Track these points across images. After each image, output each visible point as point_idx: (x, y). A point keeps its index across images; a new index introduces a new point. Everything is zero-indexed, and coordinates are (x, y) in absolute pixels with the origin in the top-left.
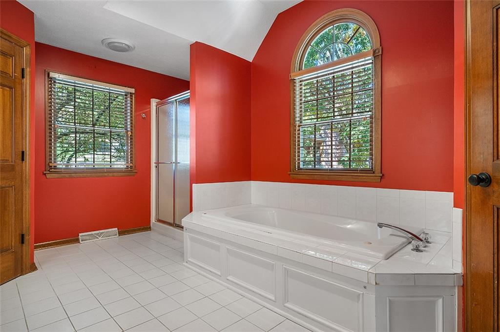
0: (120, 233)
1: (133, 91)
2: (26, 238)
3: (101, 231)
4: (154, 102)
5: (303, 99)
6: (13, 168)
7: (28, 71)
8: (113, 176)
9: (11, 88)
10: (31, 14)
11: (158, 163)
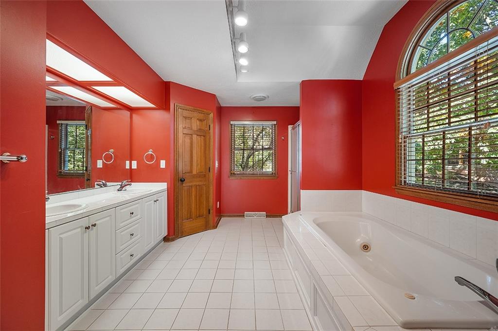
0: (267, 216)
1: (275, 123)
2: (211, 211)
3: (256, 213)
4: (290, 127)
5: (412, 107)
6: (205, 176)
7: (212, 126)
8: (263, 179)
9: (204, 136)
10: (214, 96)
11: (292, 171)
